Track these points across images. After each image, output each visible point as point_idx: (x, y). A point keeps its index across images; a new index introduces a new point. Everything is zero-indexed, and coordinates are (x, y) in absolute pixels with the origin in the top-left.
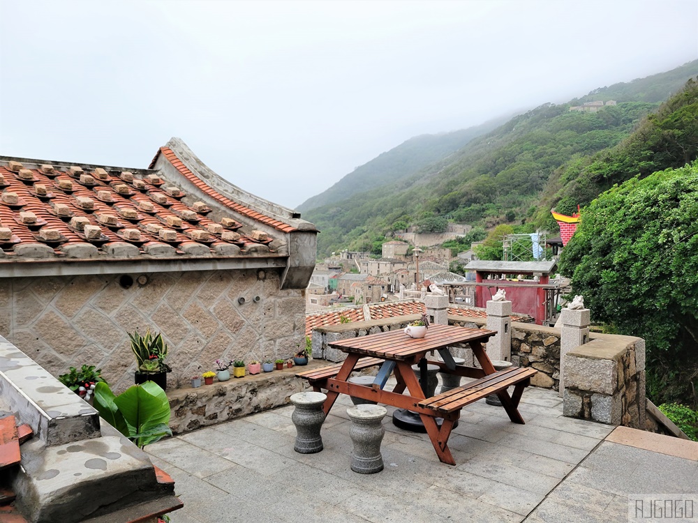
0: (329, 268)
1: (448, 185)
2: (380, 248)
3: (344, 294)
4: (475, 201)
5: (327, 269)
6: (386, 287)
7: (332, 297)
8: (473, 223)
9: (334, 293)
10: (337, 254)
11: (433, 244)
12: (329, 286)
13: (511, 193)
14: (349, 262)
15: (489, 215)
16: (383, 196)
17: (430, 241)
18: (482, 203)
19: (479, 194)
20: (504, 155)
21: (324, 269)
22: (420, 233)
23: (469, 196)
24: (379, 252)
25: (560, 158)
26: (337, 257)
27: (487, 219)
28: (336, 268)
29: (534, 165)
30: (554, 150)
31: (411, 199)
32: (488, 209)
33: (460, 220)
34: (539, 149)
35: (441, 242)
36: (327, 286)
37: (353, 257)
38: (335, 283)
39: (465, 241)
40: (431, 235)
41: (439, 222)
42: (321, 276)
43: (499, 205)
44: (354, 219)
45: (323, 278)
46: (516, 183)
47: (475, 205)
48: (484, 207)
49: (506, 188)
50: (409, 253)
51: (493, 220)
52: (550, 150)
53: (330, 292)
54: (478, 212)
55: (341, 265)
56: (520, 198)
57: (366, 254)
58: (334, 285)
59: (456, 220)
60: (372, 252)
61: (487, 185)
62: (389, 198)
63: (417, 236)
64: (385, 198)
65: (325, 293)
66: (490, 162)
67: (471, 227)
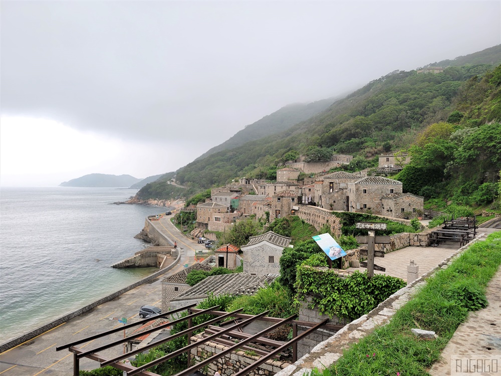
0: (231, 191)
1: (326, 127)
2: (275, 175)
3: (245, 212)
4: (354, 136)
5: (229, 192)
6: (296, 199)
7: (234, 216)
8: (354, 154)
9: (235, 212)
10: (236, 181)
11: (321, 170)
12: (231, 206)
13: (386, 129)
14: (247, 187)
15: (368, 147)
16: (269, 143)
17: (317, 169)
18: (361, 137)
19: (358, 130)
20: (372, 102)
21: (226, 191)
22: (309, 162)
23: (349, 132)
24: (273, 178)
25: (423, 102)
26: (236, 183)
27: (367, 150)
28: (237, 191)
29: (401, 107)
30: (416, 96)
31: (293, 142)
32: (366, 142)
33: (342, 151)
34: (403, 96)
35: (327, 169)
36: (229, 205)
37: (251, 182)
38: (236, 204)
39: (349, 168)
40: (318, 164)
41: (325, 152)
42: (223, 197)
43: (375, 138)
44: (247, 160)
45: (226, 199)
46: (388, 122)
47: (354, 139)
48: (363, 140)
49: (379, 125)
50: (300, 178)
51: (372, 150)
52: (413, 97)
53: (232, 211)
54: (358, 144)
55: (241, 189)
56: (393, 133)
57: (262, 180)
58: (235, 206)
59: (338, 152)
60: (267, 178)
61: (364, 122)
62: (274, 143)
63: (306, 164)
64: (270, 144)
65: (227, 212)
66: (361, 108)
67: (352, 157)
